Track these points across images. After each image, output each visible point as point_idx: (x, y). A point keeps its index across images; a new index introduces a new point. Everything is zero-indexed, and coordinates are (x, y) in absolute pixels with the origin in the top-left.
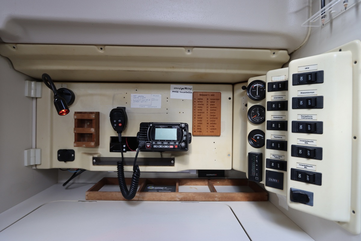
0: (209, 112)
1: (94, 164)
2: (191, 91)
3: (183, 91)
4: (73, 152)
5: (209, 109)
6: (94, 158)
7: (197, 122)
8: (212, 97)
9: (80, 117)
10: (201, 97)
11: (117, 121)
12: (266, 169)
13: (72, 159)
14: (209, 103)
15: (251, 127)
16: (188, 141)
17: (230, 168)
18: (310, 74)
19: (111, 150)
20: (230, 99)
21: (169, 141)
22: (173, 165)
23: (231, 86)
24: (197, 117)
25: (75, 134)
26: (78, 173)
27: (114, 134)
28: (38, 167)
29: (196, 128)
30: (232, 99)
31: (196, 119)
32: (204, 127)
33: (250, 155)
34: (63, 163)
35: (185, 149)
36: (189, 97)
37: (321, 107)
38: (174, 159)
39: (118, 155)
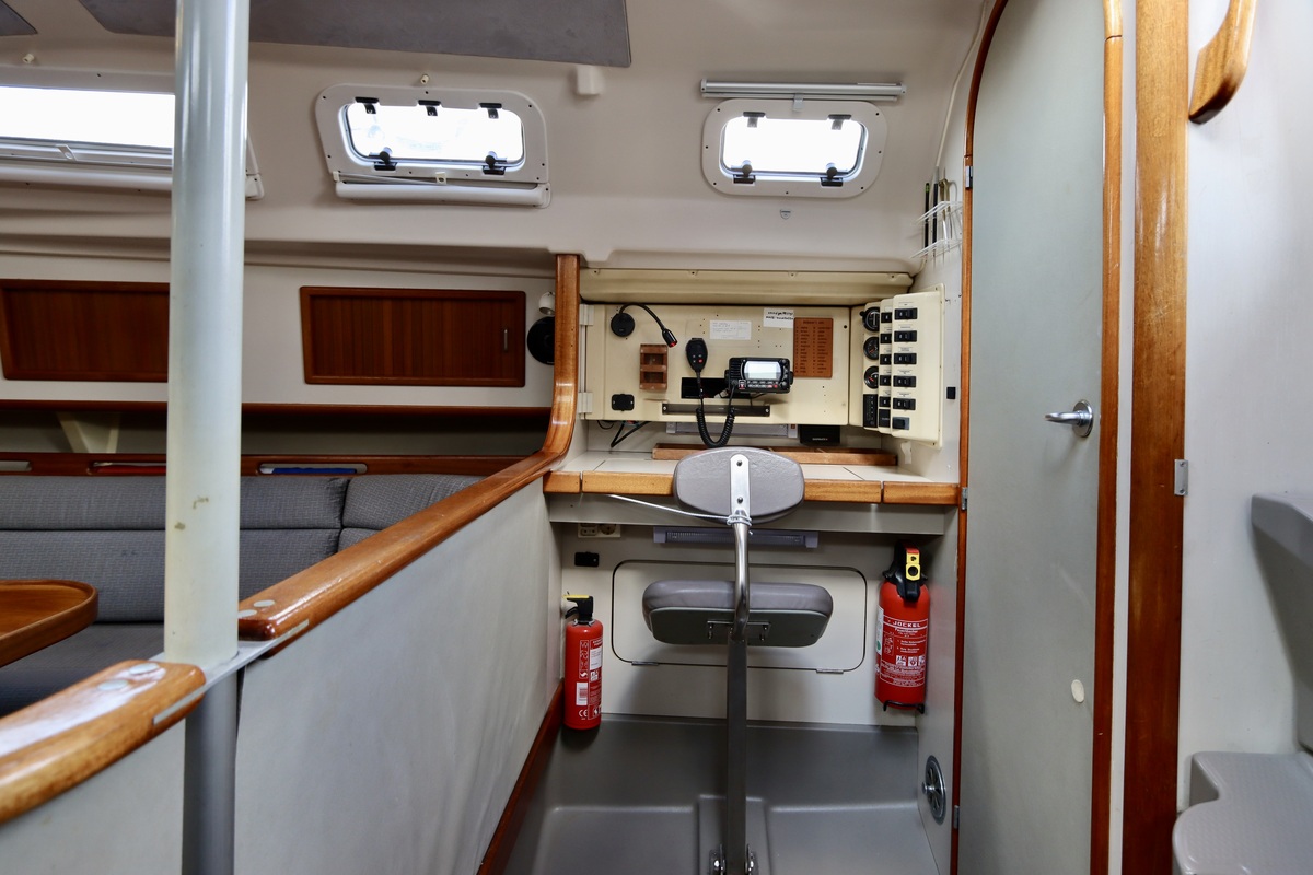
0: (816, 345)
1: (664, 412)
2: (792, 317)
3: (780, 316)
4: (631, 398)
5: (817, 341)
6: (664, 405)
7: (799, 359)
8: (821, 326)
9: (648, 351)
10: (806, 325)
11: (697, 356)
12: (879, 408)
13: (630, 407)
14: (817, 334)
15: (869, 364)
16: (789, 381)
17: (845, 423)
18: (906, 310)
19: (683, 396)
20: (845, 327)
21: (767, 381)
22: (768, 414)
23: (846, 310)
24: (799, 352)
25: (641, 372)
26: (638, 425)
27: (689, 374)
28: (588, 418)
29: (799, 366)
30: (849, 328)
31: (799, 355)
32: (809, 365)
33: (865, 396)
34: (619, 412)
35: (786, 389)
36: (789, 324)
37: (915, 341)
38: (769, 408)
39: (694, 402)
